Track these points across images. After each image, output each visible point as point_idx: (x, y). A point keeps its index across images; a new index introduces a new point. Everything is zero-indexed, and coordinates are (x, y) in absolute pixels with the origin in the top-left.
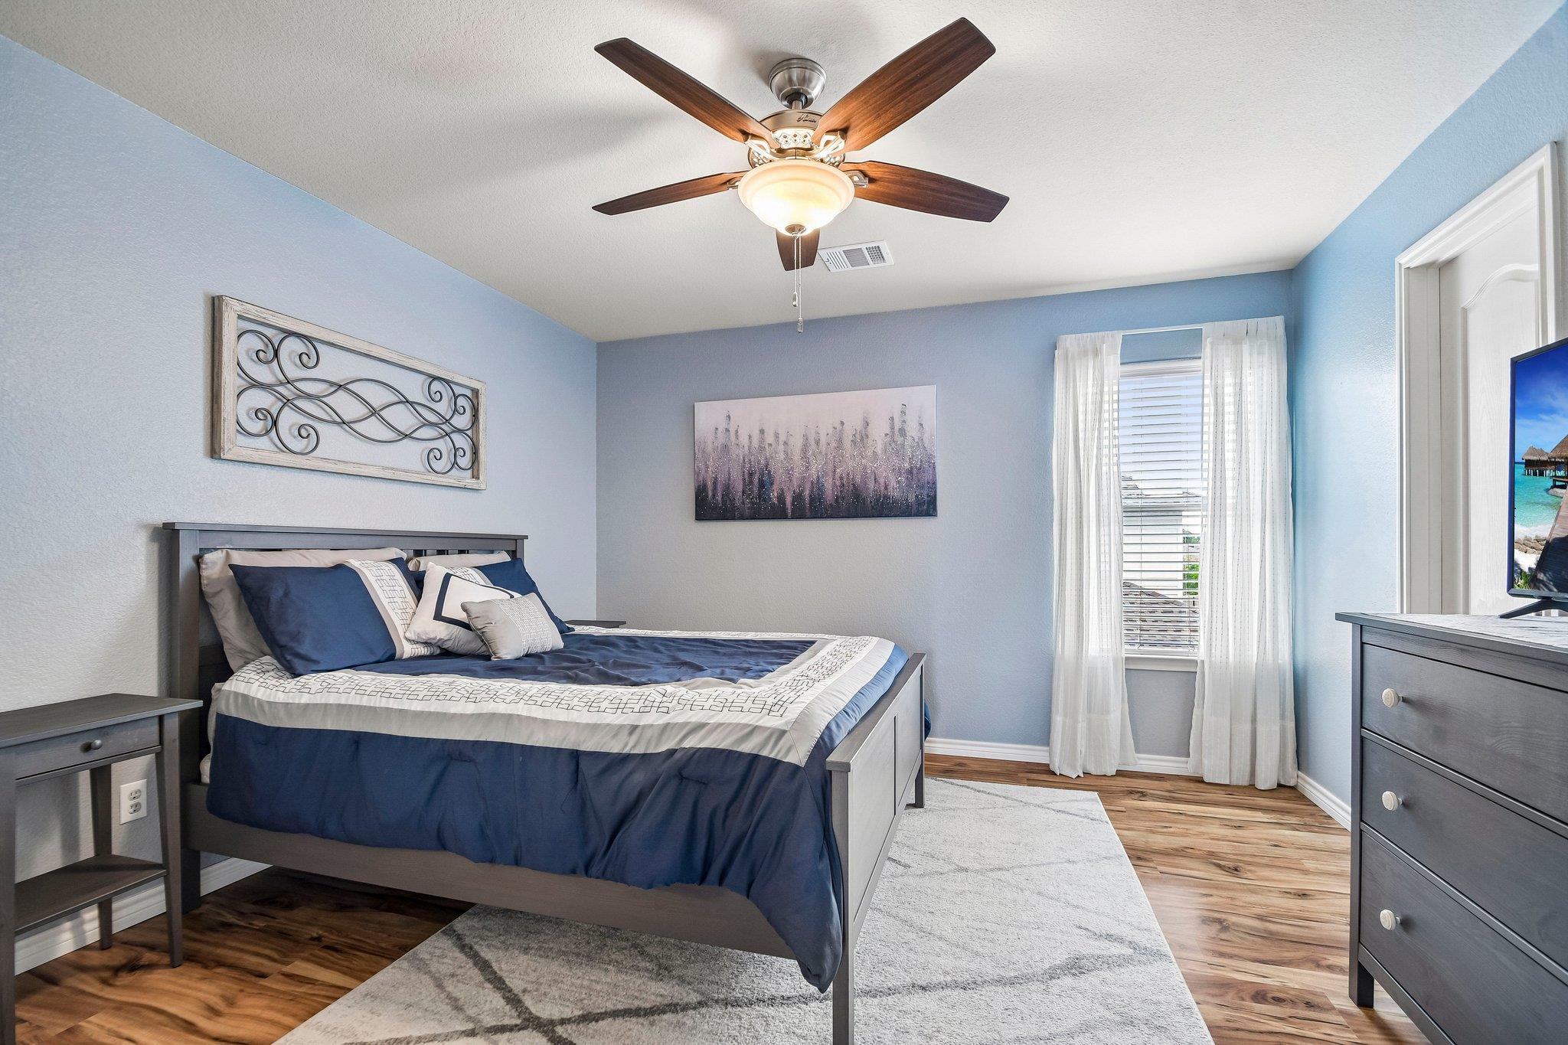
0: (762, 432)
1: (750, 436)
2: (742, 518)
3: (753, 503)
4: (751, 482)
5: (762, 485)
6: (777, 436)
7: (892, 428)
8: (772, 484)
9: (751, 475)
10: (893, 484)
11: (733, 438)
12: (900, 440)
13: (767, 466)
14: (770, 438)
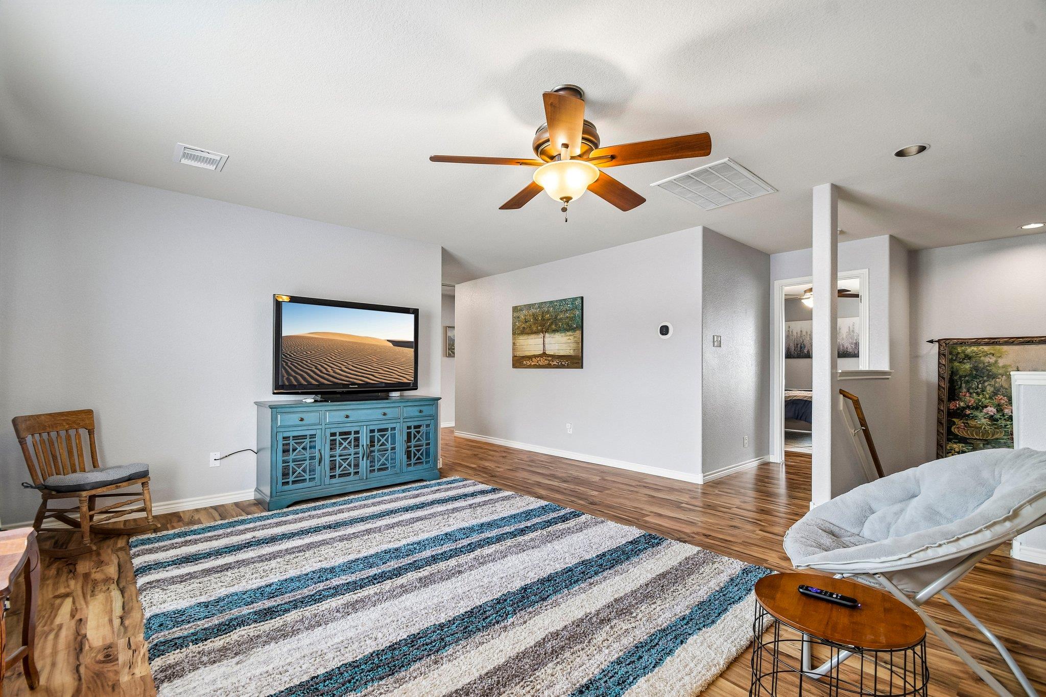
0: (801, 331)
1: (797, 333)
2: (794, 358)
3: (798, 353)
4: (797, 347)
5: (801, 347)
6: (807, 332)
7: (849, 330)
8: (805, 347)
9: (797, 345)
10: (850, 347)
11: (791, 333)
12: (852, 334)
13: (803, 341)
14: (804, 333)
